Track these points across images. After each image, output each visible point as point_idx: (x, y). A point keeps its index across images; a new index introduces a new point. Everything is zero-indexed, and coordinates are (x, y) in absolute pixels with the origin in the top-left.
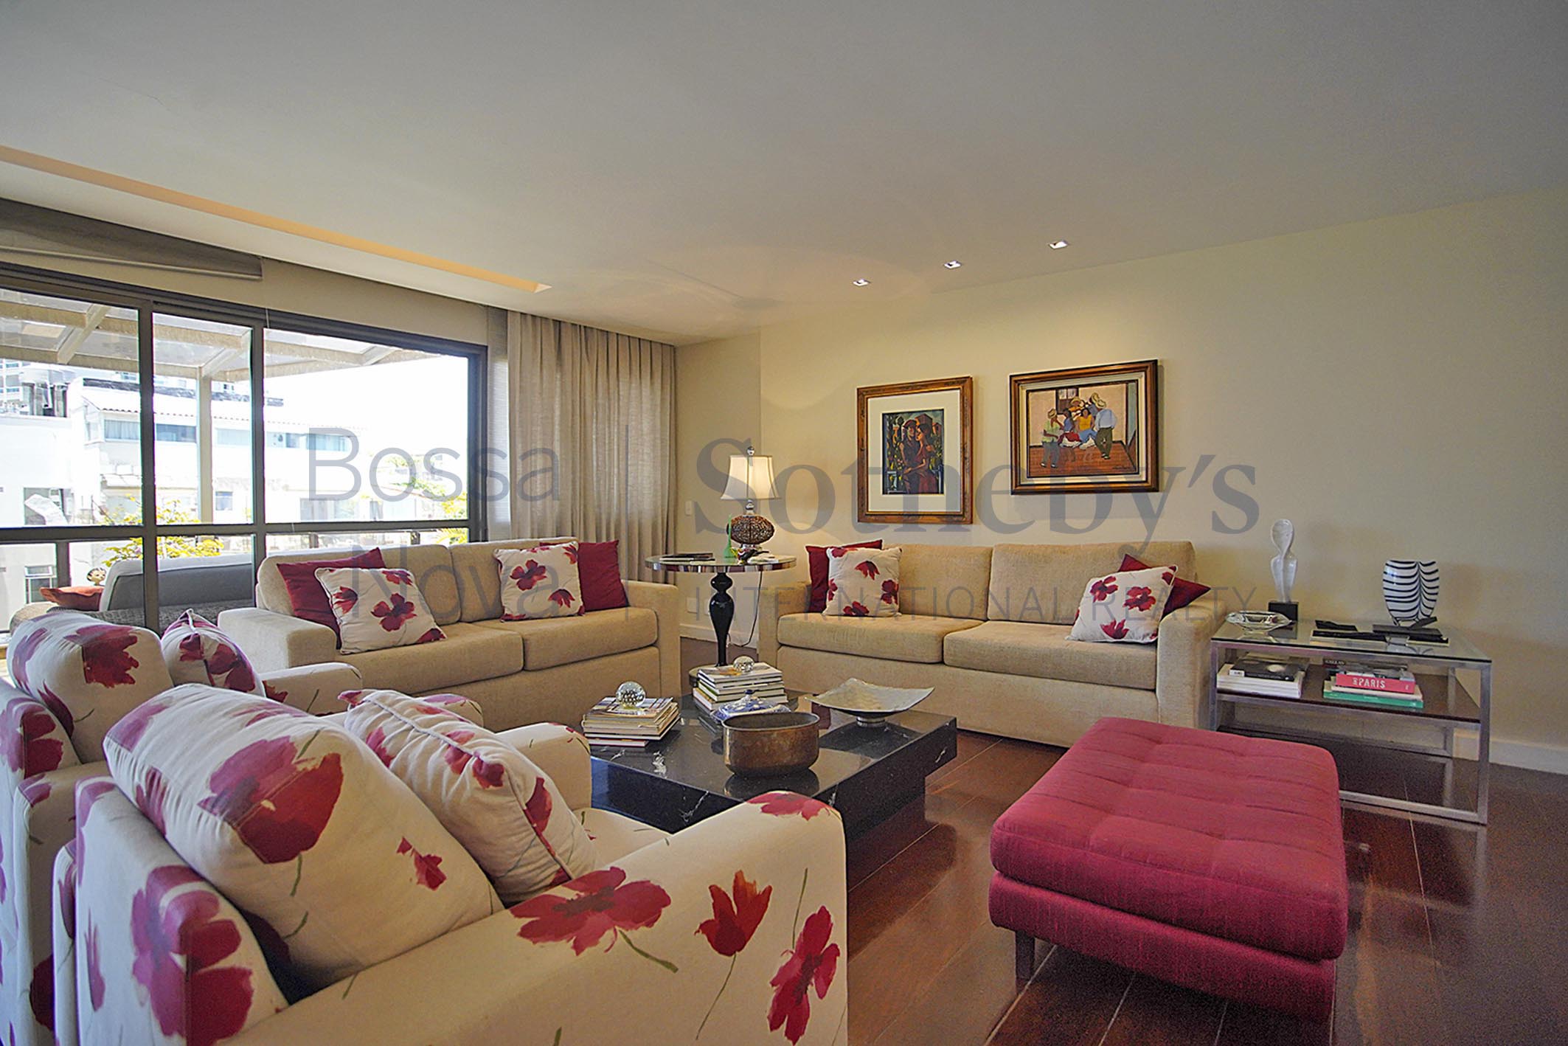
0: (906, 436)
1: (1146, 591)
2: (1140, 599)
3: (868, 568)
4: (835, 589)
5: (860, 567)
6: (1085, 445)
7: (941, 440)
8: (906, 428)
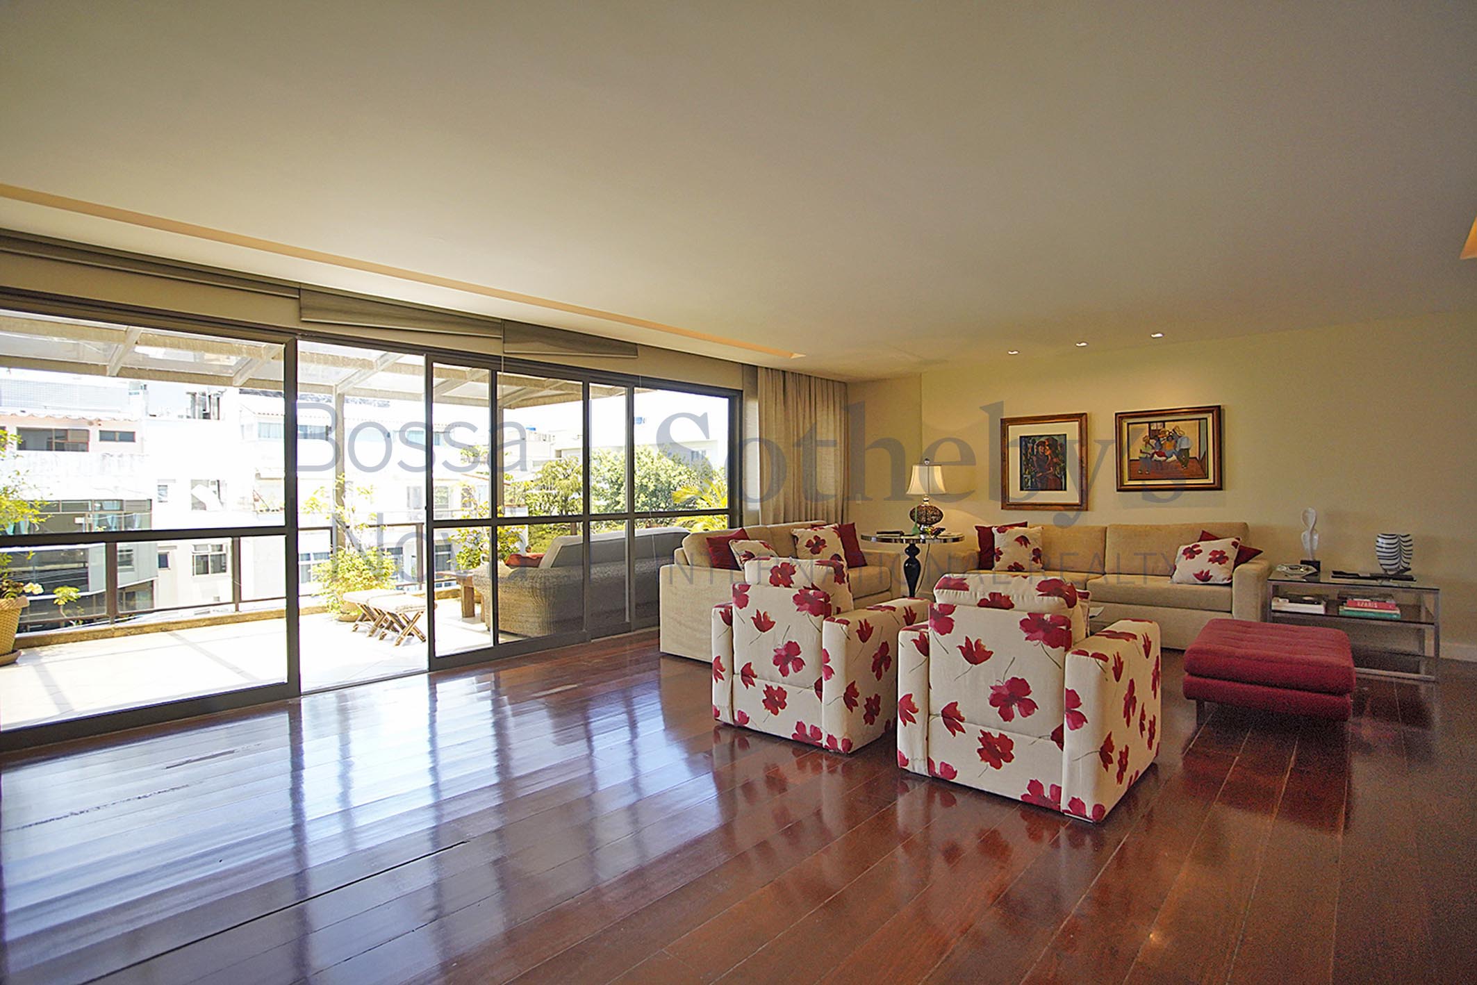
0: (1037, 452)
1: (1222, 553)
2: (1219, 557)
3: (1023, 540)
4: (1001, 554)
5: (1017, 540)
6: (1170, 460)
7: (1064, 454)
8: (1038, 446)
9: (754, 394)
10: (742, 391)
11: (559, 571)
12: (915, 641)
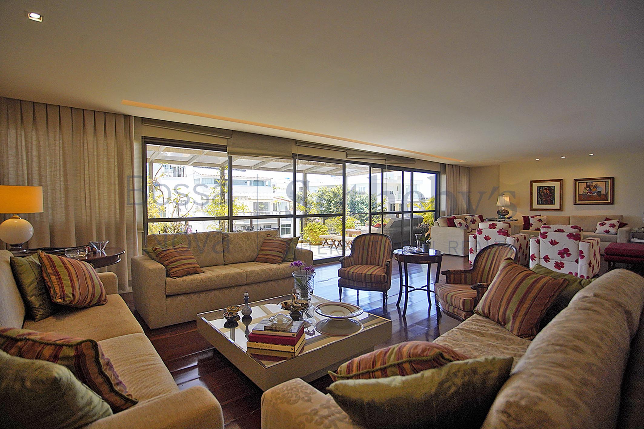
0: (544, 192)
1: (614, 224)
2: (613, 226)
3: (540, 220)
4: (533, 225)
5: (538, 220)
6: (594, 194)
7: (554, 193)
8: (544, 190)
9: (444, 173)
10: (440, 172)
11: (392, 229)
12: (536, 241)
